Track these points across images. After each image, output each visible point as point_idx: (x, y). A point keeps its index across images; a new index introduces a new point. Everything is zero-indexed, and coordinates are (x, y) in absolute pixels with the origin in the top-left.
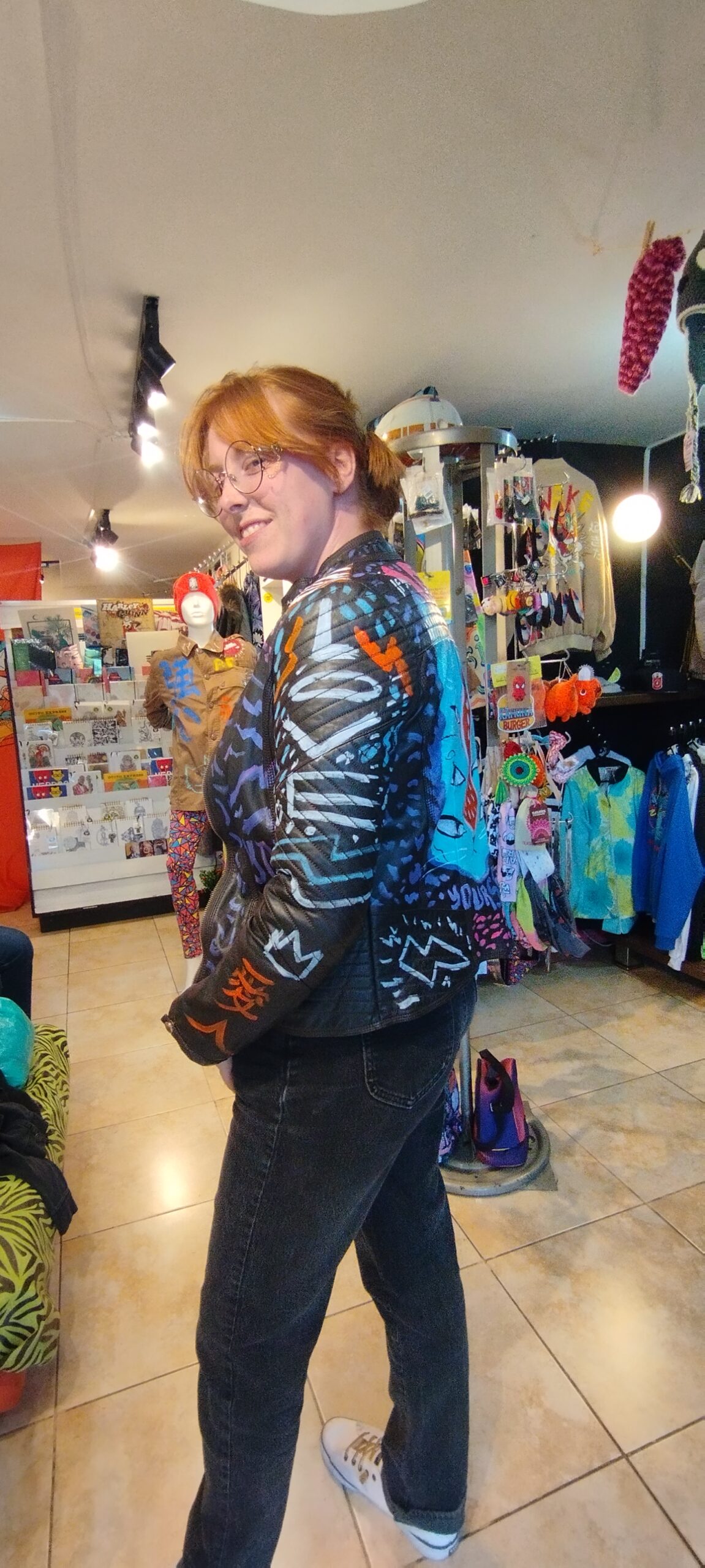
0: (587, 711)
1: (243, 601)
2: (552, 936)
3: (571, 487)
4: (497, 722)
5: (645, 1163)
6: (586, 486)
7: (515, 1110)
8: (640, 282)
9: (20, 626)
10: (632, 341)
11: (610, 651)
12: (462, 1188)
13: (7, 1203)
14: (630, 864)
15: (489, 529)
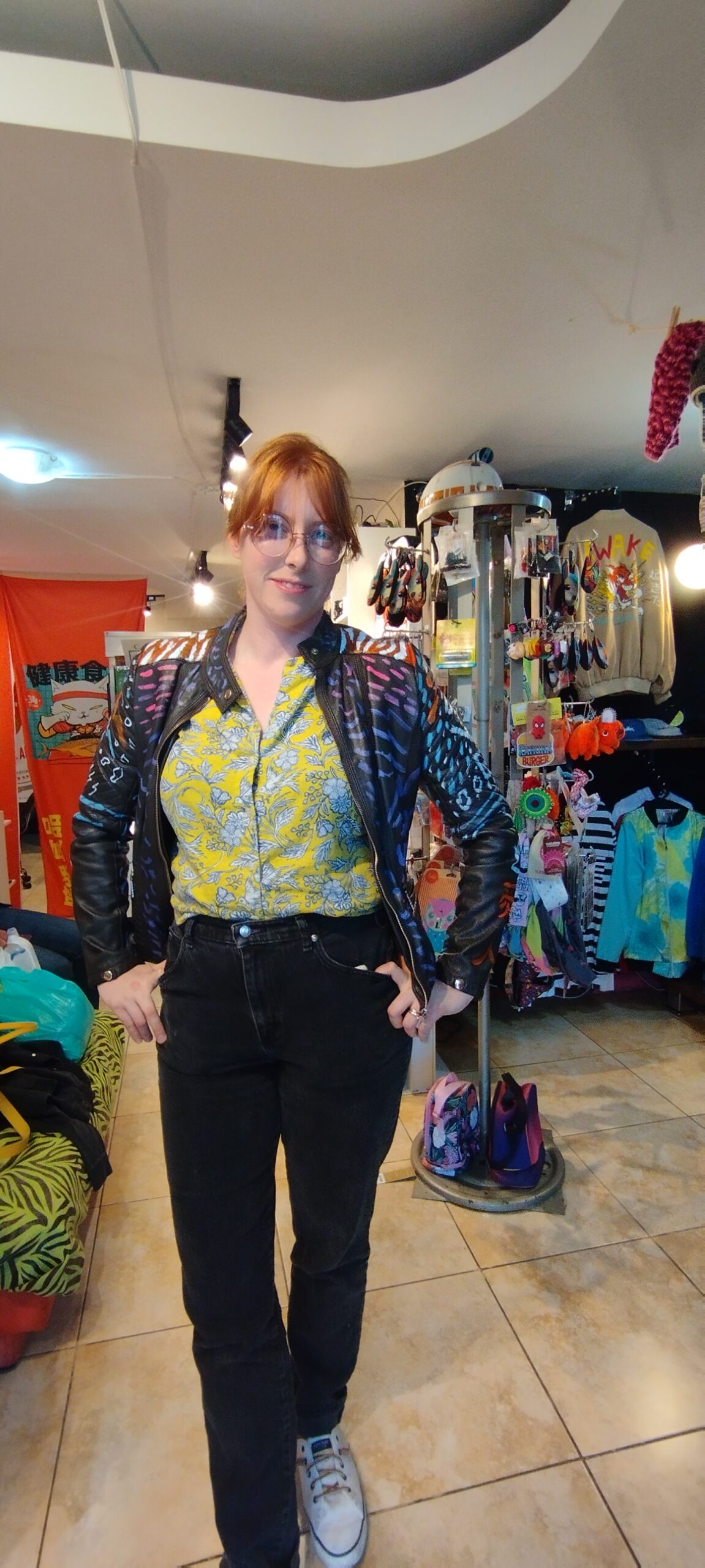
0: (609, 751)
2: (560, 961)
3: (632, 537)
4: (516, 757)
5: (658, 1200)
6: (648, 535)
7: (529, 1132)
8: (664, 360)
9: (123, 654)
10: (657, 413)
11: (670, 695)
12: (470, 1202)
13: (51, 1155)
14: (686, 908)
15: (517, 581)
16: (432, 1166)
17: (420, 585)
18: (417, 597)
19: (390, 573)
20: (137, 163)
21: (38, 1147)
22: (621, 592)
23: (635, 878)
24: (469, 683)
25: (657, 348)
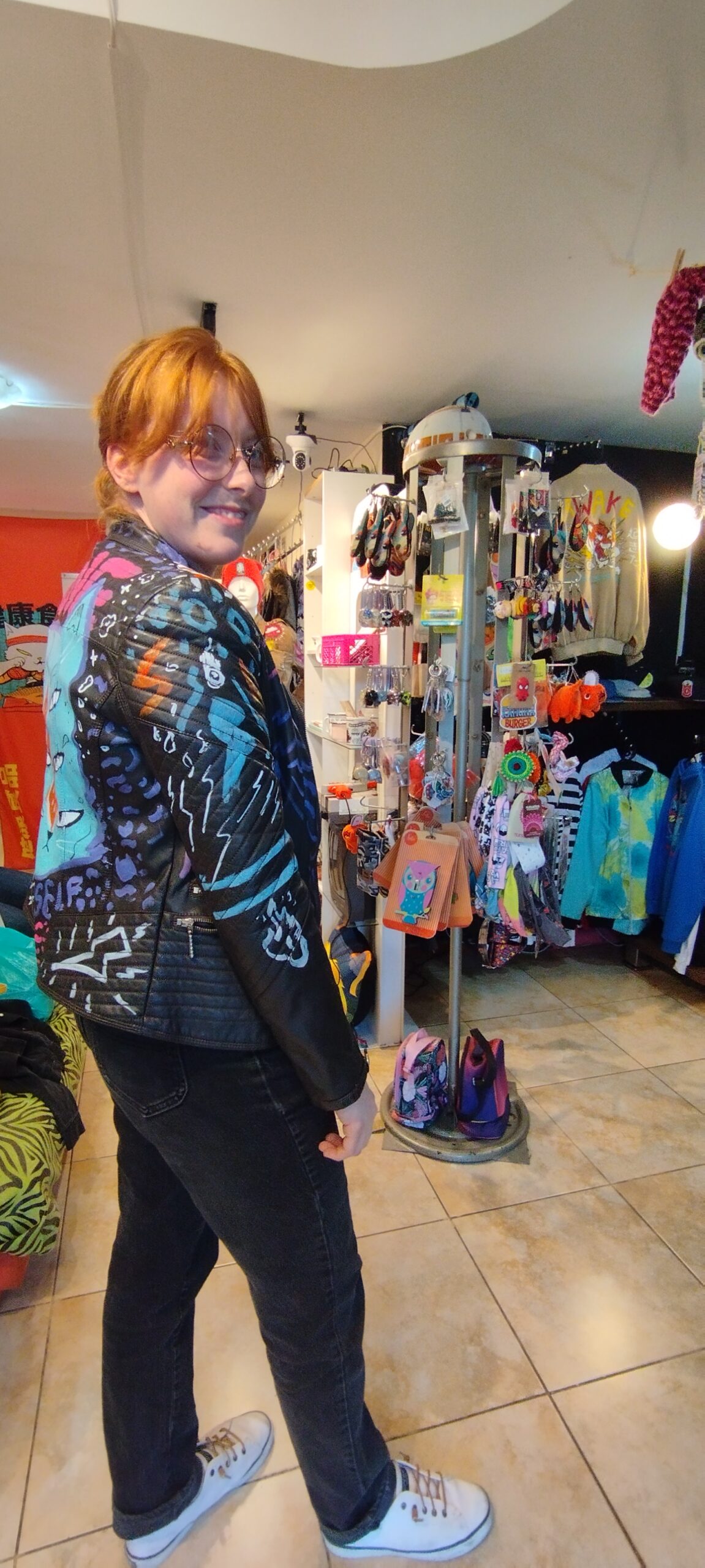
0: (590, 715)
1: (290, 587)
2: (537, 924)
3: (612, 493)
4: (499, 720)
5: (618, 1149)
6: (628, 492)
7: (496, 1086)
8: (666, 307)
10: (655, 363)
11: (642, 657)
12: (439, 1153)
13: (23, 1116)
14: (647, 867)
15: (505, 536)
16: (402, 1119)
17: (406, 537)
18: (402, 550)
19: (375, 523)
20: (114, 46)
21: (9, 1109)
22: (599, 549)
23: (599, 838)
24: (453, 642)
25: (659, 293)
